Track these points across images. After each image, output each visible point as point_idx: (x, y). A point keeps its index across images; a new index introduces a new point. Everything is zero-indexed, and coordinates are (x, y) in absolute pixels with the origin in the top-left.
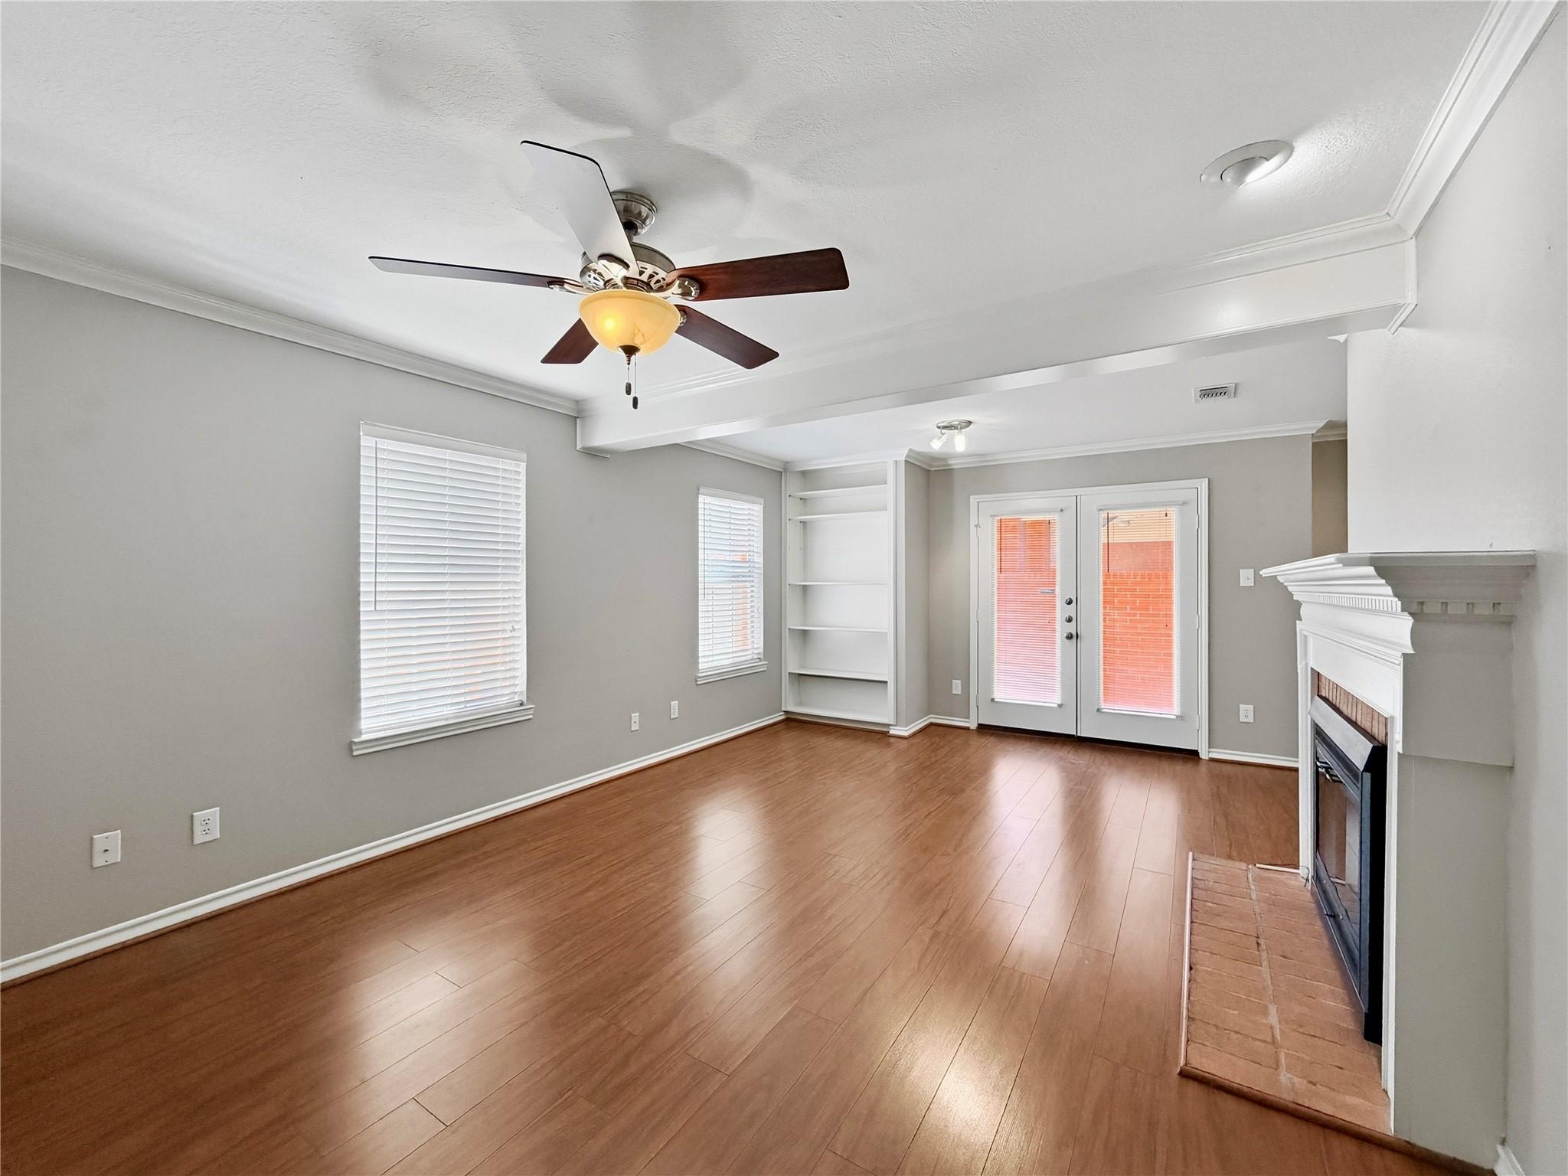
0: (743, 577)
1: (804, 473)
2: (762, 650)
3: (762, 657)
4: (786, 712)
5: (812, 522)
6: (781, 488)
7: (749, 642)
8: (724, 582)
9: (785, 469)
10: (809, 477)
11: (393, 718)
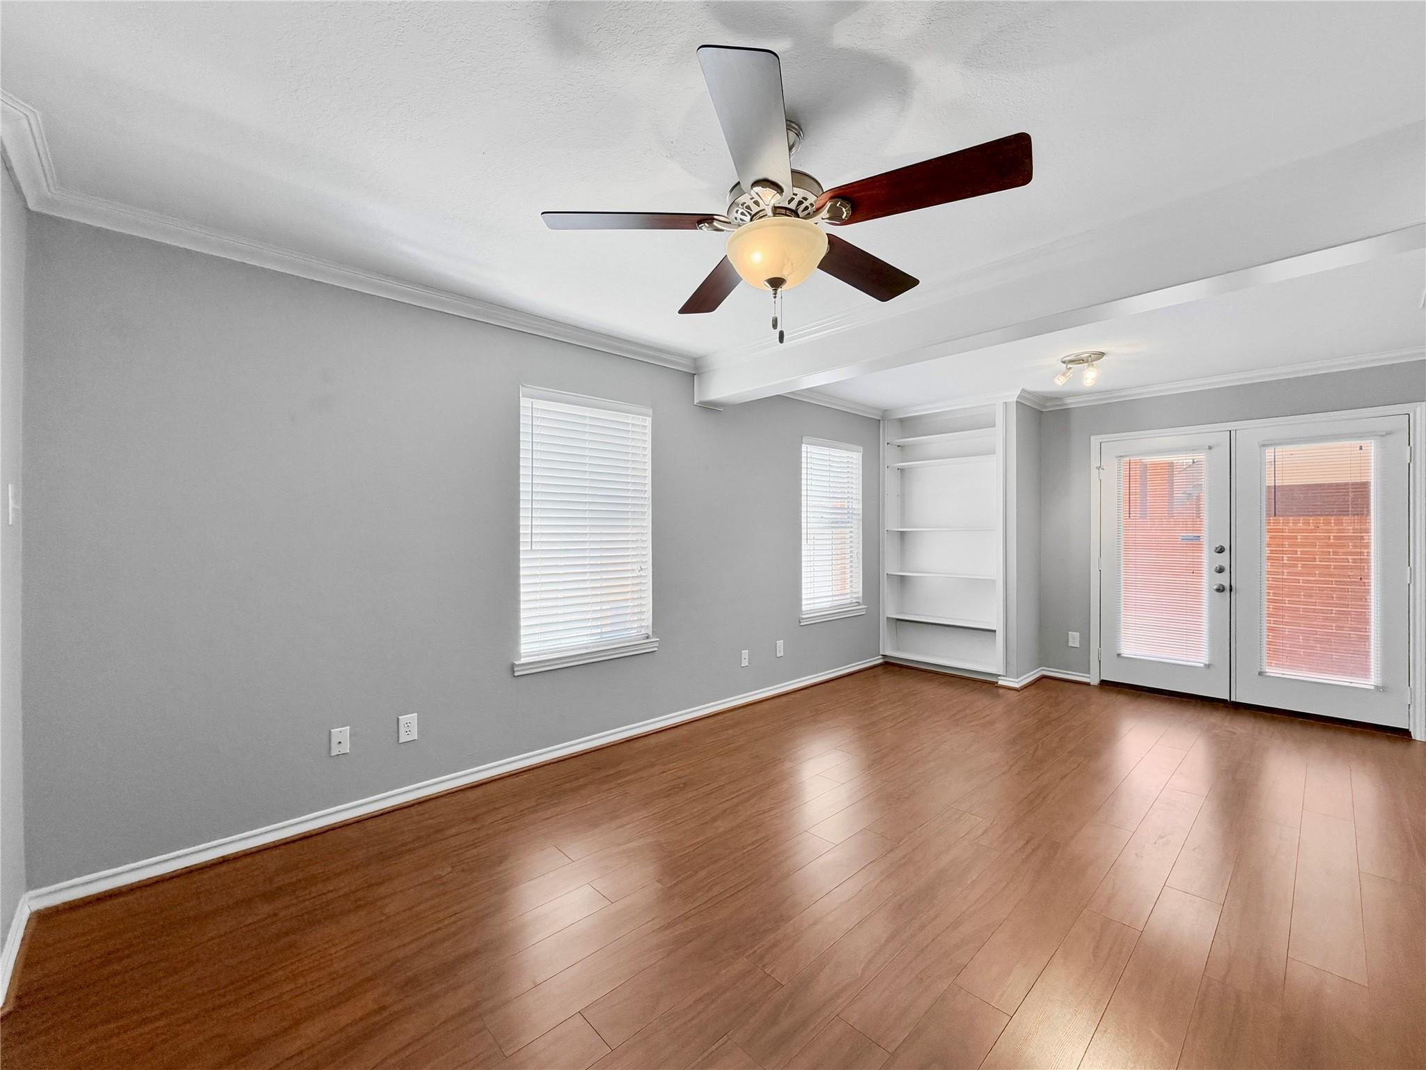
0: (842, 522)
1: (902, 421)
2: (861, 595)
3: (861, 601)
4: (884, 656)
5: (911, 468)
6: (879, 436)
7: (848, 586)
8: (825, 528)
9: (883, 418)
10: (908, 424)
11: (545, 645)
